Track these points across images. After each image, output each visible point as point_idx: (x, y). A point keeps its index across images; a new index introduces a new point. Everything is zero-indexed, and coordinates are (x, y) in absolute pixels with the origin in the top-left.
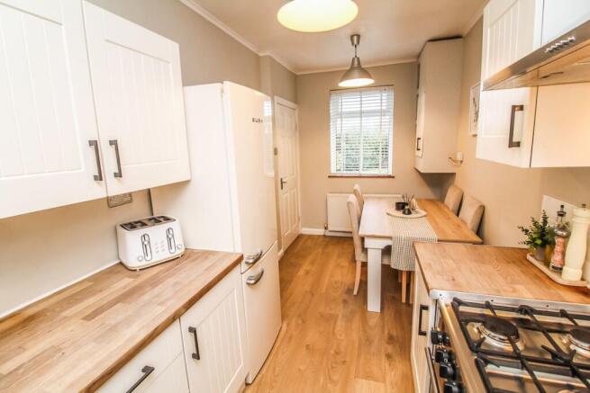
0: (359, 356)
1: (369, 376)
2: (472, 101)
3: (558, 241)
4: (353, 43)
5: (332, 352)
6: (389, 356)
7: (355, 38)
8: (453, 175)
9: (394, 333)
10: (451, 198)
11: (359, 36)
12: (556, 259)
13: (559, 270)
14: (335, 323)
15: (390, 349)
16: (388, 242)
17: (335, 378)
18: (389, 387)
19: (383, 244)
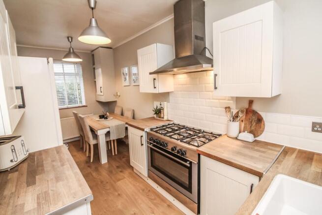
0: (111, 178)
1: (119, 180)
2: (122, 74)
3: (162, 111)
4: (69, 40)
5: (100, 183)
6: (121, 172)
7: (70, 38)
8: (115, 102)
9: (117, 165)
10: (117, 111)
11: (72, 38)
12: (162, 115)
13: (163, 118)
14: (92, 175)
15: (120, 170)
16: (108, 130)
17: (108, 188)
18: (128, 178)
19: (106, 131)
